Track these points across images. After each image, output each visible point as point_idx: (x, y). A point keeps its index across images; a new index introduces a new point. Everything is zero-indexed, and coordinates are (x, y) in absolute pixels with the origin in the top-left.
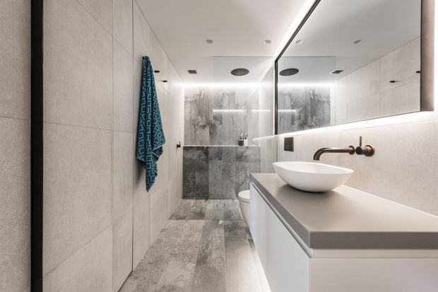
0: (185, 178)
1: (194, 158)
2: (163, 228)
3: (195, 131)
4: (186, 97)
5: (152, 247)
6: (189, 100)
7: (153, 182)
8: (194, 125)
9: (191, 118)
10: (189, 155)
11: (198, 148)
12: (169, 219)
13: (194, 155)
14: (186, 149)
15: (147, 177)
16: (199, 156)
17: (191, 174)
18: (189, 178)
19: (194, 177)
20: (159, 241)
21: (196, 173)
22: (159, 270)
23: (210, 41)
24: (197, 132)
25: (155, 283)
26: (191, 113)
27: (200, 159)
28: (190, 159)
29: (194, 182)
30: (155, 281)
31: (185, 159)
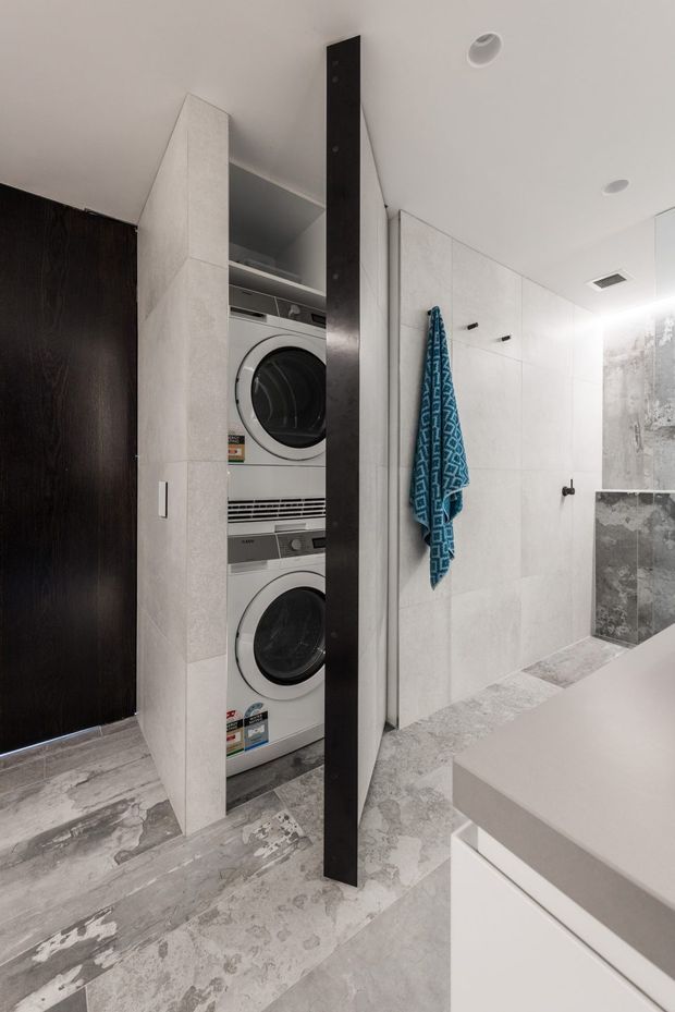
0: (602, 583)
1: (632, 526)
2: (497, 682)
3: (641, 447)
4: (609, 353)
5: (453, 708)
6: (618, 358)
7: (444, 571)
8: (637, 430)
9: (625, 410)
10: (615, 517)
11: (646, 498)
12: (525, 670)
13: (634, 520)
14: (605, 499)
15: (432, 559)
16: (650, 523)
17: (622, 572)
18: (615, 584)
19: (633, 585)
20: (473, 704)
21: (641, 573)
22: (440, 757)
23: (617, 186)
24: (647, 450)
25: (420, 773)
26: (624, 396)
27: (651, 532)
28: (619, 529)
29: (633, 599)
30: (421, 769)
31: (600, 529)
